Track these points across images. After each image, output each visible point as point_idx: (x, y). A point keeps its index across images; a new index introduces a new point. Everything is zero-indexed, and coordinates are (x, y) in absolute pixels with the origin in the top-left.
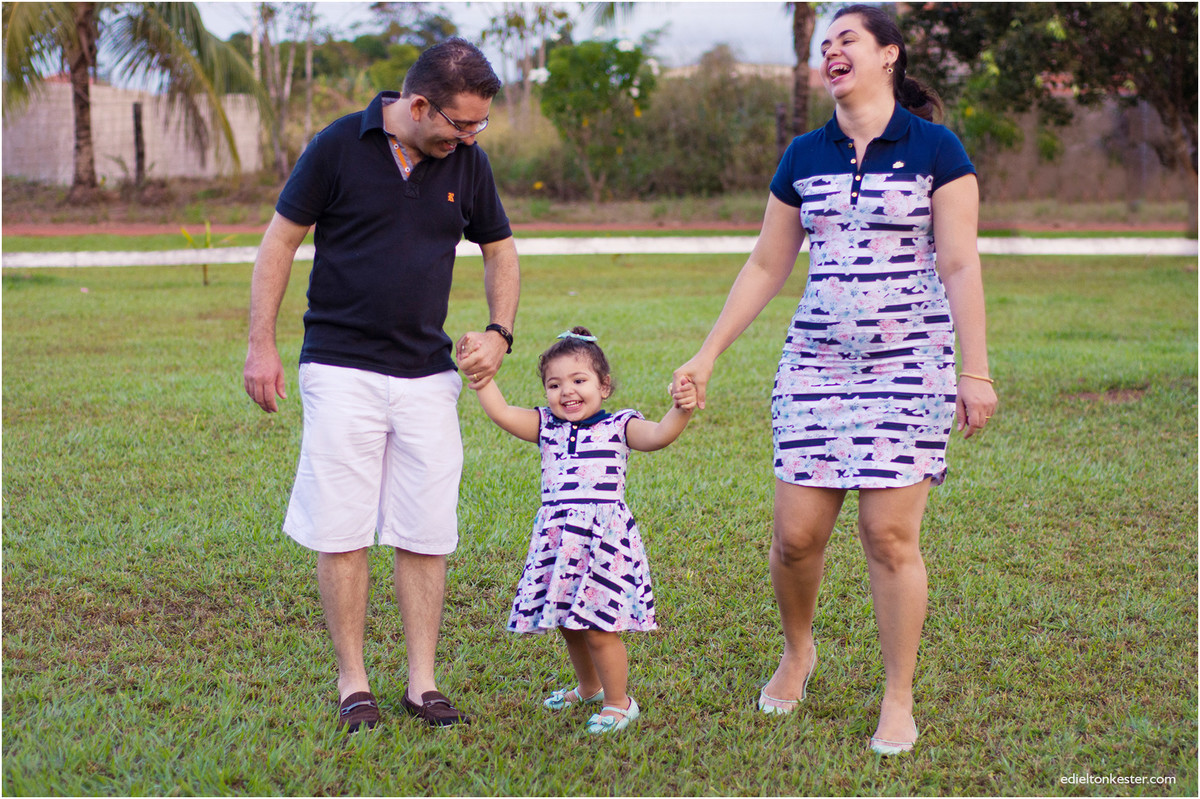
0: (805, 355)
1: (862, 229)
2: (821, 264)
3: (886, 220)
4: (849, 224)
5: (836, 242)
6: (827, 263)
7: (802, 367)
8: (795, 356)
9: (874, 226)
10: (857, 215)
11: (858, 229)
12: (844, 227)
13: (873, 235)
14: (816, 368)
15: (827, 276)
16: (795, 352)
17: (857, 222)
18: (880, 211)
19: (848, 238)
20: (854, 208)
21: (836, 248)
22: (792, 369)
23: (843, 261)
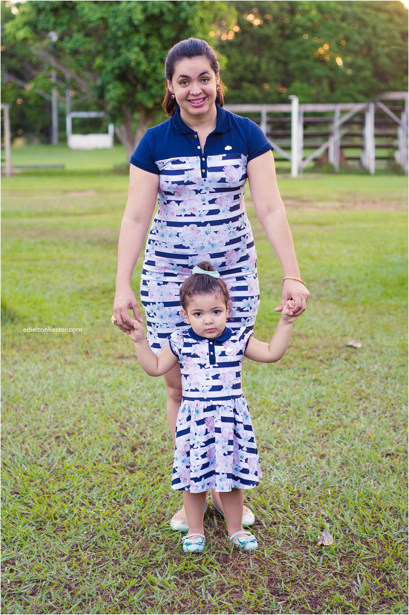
0: (166, 274)
1: (210, 192)
2: (181, 216)
3: (227, 185)
4: (201, 190)
5: (192, 201)
6: (186, 215)
7: (165, 283)
8: (159, 275)
9: (218, 190)
10: (207, 184)
11: (208, 192)
12: (197, 192)
13: (218, 195)
14: (176, 283)
15: (188, 224)
16: (159, 273)
17: (207, 188)
18: (223, 180)
19: (201, 198)
20: (205, 180)
21: (193, 206)
22: (159, 284)
23: (199, 213)
